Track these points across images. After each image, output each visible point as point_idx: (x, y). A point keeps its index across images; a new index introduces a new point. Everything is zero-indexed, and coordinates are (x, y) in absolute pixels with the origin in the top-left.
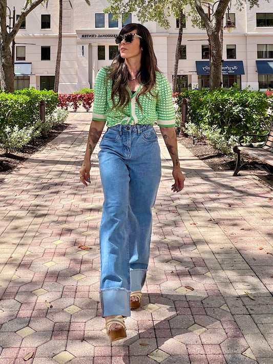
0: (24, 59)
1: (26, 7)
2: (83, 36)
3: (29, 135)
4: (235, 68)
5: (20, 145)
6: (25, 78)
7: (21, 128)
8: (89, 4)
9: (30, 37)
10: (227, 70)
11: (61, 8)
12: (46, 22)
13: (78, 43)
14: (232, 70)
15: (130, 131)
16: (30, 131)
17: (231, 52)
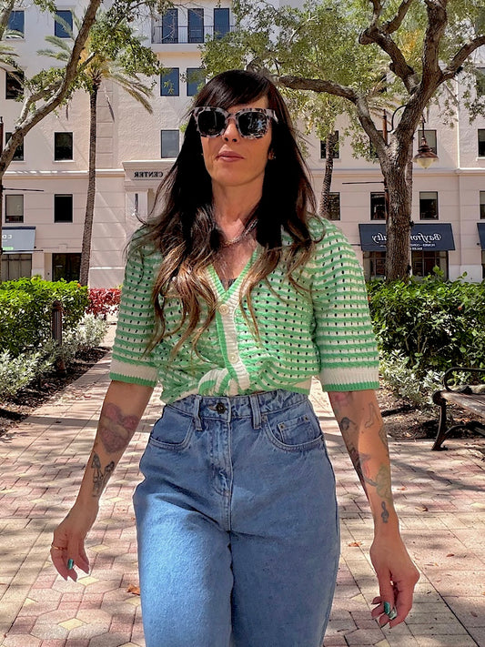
0: (21, 219)
1: (24, 118)
2: (137, 175)
3: (30, 369)
4: (436, 237)
5: (13, 390)
6: (23, 257)
7: (14, 355)
8: (151, 111)
9: (32, 177)
10: (420, 242)
11: (94, 118)
12: (63, 148)
13: (127, 189)
14: (429, 241)
15: (227, 416)
16: (33, 363)
17: (429, 207)
